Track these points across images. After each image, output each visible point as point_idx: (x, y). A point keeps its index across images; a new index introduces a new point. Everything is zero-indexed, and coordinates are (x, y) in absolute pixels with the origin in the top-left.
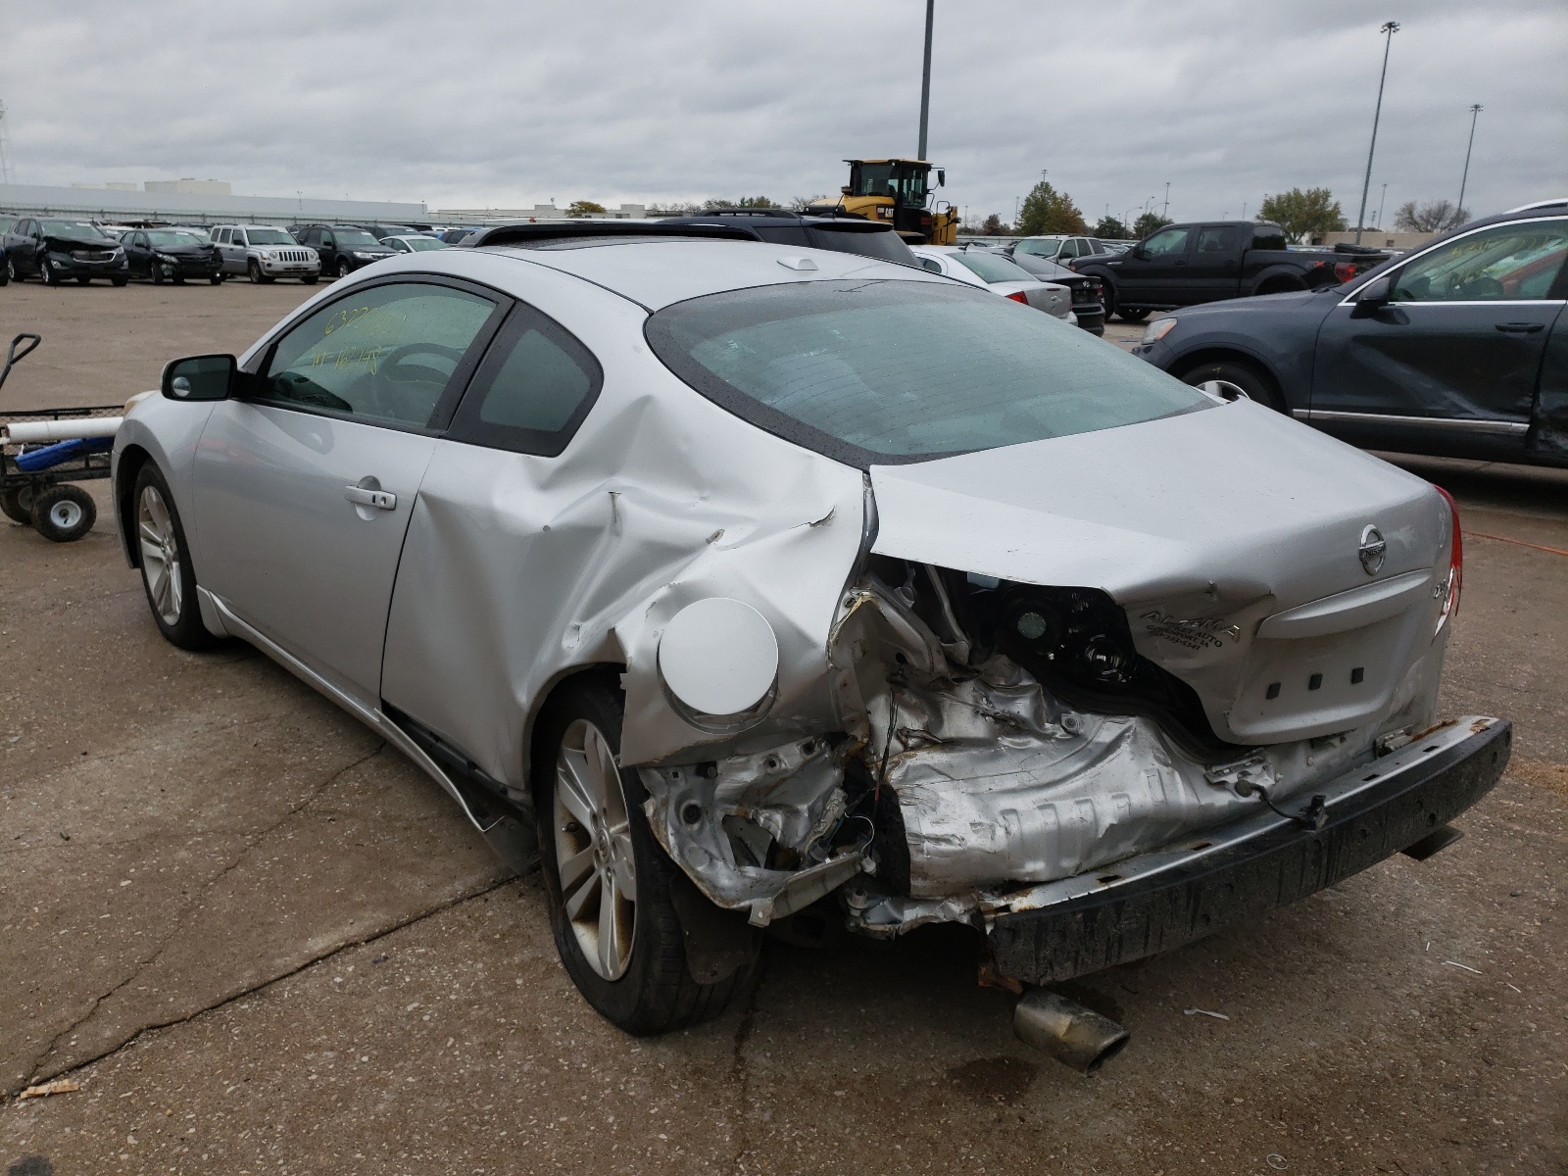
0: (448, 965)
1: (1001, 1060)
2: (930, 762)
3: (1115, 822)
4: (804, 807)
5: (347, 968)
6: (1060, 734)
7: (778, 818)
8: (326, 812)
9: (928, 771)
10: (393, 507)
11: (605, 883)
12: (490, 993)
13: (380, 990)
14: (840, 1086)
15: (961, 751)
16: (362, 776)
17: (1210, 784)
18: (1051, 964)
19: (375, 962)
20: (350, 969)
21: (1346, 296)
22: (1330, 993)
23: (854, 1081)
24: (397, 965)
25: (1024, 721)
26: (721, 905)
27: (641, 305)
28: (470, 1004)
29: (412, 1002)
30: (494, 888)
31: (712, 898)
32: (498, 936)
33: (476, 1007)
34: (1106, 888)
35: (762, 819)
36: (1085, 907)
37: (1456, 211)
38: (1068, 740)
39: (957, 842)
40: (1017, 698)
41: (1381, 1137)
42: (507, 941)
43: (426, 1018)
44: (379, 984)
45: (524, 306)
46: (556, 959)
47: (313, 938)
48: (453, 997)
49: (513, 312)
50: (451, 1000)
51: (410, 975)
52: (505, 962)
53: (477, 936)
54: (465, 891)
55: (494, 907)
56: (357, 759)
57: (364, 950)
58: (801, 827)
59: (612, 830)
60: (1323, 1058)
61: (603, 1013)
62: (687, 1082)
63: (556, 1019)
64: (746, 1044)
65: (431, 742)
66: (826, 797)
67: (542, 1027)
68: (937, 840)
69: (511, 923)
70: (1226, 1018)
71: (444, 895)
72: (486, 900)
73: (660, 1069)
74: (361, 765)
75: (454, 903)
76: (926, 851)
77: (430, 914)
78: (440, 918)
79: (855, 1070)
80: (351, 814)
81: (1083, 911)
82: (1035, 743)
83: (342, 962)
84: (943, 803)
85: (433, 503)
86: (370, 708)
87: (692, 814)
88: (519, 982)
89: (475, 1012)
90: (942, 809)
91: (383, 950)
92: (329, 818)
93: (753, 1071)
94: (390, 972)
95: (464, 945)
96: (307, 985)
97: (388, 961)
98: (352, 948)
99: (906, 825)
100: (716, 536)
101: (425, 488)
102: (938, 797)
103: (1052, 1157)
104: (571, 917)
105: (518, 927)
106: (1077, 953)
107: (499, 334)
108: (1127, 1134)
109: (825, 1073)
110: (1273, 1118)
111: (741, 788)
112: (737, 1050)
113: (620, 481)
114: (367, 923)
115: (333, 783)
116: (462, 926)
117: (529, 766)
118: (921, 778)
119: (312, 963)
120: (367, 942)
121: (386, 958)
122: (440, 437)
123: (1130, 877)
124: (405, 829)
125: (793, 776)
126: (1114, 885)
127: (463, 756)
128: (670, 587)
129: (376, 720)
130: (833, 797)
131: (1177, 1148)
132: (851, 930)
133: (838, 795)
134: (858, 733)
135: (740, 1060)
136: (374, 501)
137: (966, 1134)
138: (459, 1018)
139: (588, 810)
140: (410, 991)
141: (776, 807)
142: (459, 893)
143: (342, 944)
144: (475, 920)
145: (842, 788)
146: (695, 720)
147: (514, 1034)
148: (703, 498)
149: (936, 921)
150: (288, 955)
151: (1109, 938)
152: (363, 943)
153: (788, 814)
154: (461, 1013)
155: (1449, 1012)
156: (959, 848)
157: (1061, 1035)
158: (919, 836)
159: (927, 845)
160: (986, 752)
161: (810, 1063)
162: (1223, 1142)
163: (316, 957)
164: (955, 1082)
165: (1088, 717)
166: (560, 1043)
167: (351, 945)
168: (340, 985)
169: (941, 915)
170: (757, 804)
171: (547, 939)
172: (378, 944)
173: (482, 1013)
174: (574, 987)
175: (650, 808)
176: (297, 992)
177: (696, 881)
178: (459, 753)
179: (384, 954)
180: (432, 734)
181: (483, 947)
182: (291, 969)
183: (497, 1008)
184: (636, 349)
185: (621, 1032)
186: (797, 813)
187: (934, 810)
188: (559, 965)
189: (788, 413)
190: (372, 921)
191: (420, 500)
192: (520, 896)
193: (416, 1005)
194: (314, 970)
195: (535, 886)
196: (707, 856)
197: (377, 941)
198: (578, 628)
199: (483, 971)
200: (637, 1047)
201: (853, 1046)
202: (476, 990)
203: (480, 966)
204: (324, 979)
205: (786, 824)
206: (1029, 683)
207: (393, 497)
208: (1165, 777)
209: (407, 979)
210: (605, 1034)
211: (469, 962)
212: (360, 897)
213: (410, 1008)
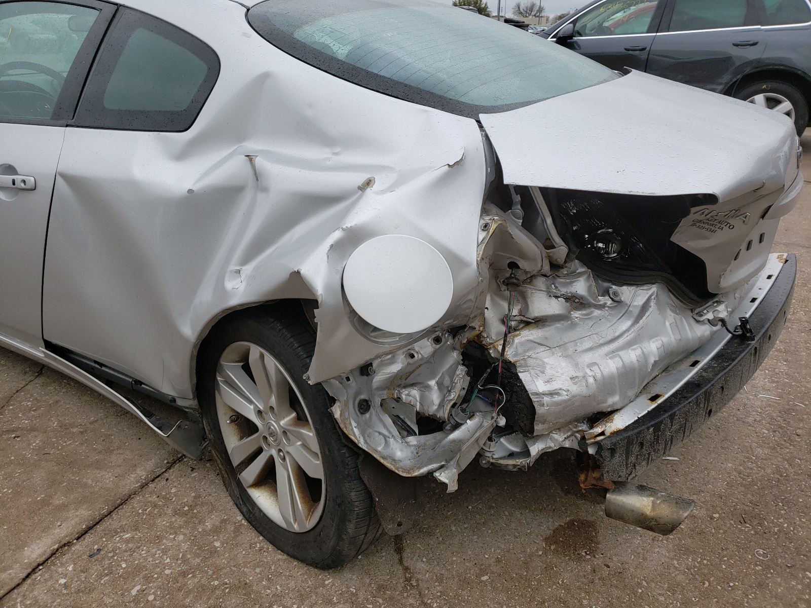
0: (155, 544)
1: (572, 523)
2: (531, 338)
3: (657, 359)
4: (433, 383)
5: (66, 568)
6: (609, 302)
7: (415, 393)
8: (9, 431)
9: (532, 344)
10: (34, 188)
11: (278, 461)
12: (198, 560)
13: (102, 582)
14: (483, 572)
15: (549, 326)
16: (32, 396)
17: (698, 321)
18: (634, 465)
19: (91, 556)
20: (70, 568)
21: (550, 35)
22: (718, 429)
23: (490, 565)
24: (111, 555)
25: (582, 297)
26: (404, 475)
27: (237, 2)
28: (184, 574)
29: (134, 586)
30: (169, 468)
31: (396, 471)
32: (186, 508)
33: (190, 576)
34: (656, 404)
35: (404, 397)
36: (653, 423)
37: (538, 7)
38: (616, 306)
39: (565, 393)
40: (574, 282)
41: (800, 520)
42: (195, 511)
43: (151, 598)
44: (100, 577)
45: (127, 11)
46: (240, 517)
47: (29, 547)
48: (167, 572)
49: (118, 16)
50: (167, 575)
51: (125, 561)
52: (200, 530)
53: (170, 511)
54: (148, 475)
55: (175, 484)
56: (24, 383)
57: (77, 547)
58: (435, 397)
59: (282, 423)
60: (740, 474)
61: (294, 557)
62: (378, 599)
63: (258, 570)
64: (405, 555)
65: (96, 369)
66: (452, 372)
67: (250, 581)
68: (551, 394)
69: (193, 494)
70: (676, 459)
71: (131, 482)
72: (167, 479)
73: (352, 593)
74: (28, 387)
75: (142, 487)
76: (545, 404)
77: (124, 502)
78: (135, 502)
79: (487, 556)
80: (33, 429)
81: (652, 426)
82: (597, 313)
83: (61, 564)
84: (548, 367)
85: (72, 181)
86: (37, 349)
87: (364, 407)
88: (217, 544)
89: (191, 582)
90: (548, 371)
91: (94, 543)
92: (13, 436)
93: (419, 576)
94: (107, 562)
95: (162, 522)
96: (36, 593)
97: (102, 553)
98: (66, 548)
99: (527, 388)
100: (369, 183)
101: (60, 169)
102: (544, 363)
103: (640, 591)
104: (245, 485)
105: (200, 497)
106: (649, 454)
107: (107, 35)
108: (672, 559)
109: (467, 564)
110: (741, 523)
111: (390, 377)
112: (401, 561)
113: (251, 146)
114: (73, 522)
115: (8, 406)
116: (155, 506)
117: (195, 381)
118: (528, 350)
119: (34, 571)
120: (78, 539)
121: (99, 550)
122: (67, 126)
123: (666, 393)
124: (82, 433)
125: (427, 362)
126: (660, 401)
127: (131, 377)
128: (343, 229)
129: (42, 355)
130: (458, 373)
131: (705, 562)
132: (485, 466)
133: (461, 370)
134: (476, 324)
135: (406, 569)
136: (14, 184)
137: (579, 588)
138: (179, 590)
139: (252, 407)
140: (129, 575)
141: (412, 385)
142: (143, 478)
143: (56, 547)
144: (163, 498)
145: (463, 364)
146: (372, 337)
147: (229, 592)
148: (336, 154)
149: (550, 450)
150: (11, 568)
151: (666, 440)
152: (75, 541)
153: (422, 389)
154: (179, 585)
155: (781, 427)
156: (567, 397)
157: (648, 513)
158: (537, 394)
159: (546, 399)
160: (566, 324)
161: (454, 559)
162: (727, 549)
163: (36, 564)
164: (552, 547)
165: (625, 288)
166: (269, 591)
167: (65, 545)
168: (66, 586)
169: (552, 445)
170: (399, 386)
171: (225, 501)
172: (88, 538)
173: (196, 580)
174: (261, 538)
175: (337, 411)
176: (28, 602)
177: (382, 461)
178: (127, 376)
179: (96, 547)
180: (96, 362)
181: (179, 521)
182: (16, 581)
183: (207, 572)
184: (245, 35)
185: (312, 569)
186: (428, 387)
187: (543, 373)
188: (243, 521)
189: (393, 78)
190: (77, 519)
191: (60, 181)
192: (192, 470)
193: (138, 588)
194: (37, 576)
195: (201, 460)
196: (381, 436)
197: (87, 536)
198: (238, 272)
199: (185, 542)
200: (329, 579)
201: (475, 537)
202: (185, 561)
203: (181, 537)
204: (49, 583)
205: (422, 397)
206: (583, 270)
207: (32, 179)
208: (678, 322)
209: (124, 566)
210: (300, 573)
211: (171, 536)
212: (59, 500)
213: (134, 592)
